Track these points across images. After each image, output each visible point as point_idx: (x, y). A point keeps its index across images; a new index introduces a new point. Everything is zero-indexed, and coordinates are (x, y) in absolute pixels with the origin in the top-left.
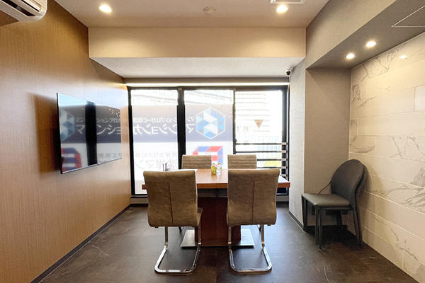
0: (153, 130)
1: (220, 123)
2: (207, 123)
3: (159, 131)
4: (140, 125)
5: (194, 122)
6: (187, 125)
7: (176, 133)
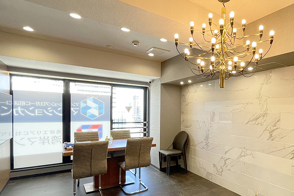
0: (36, 112)
1: (100, 108)
2: (89, 108)
3: (43, 113)
4: (22, 107)
5: (79, 107)
6: (72, 109)
7: (62, 115)
